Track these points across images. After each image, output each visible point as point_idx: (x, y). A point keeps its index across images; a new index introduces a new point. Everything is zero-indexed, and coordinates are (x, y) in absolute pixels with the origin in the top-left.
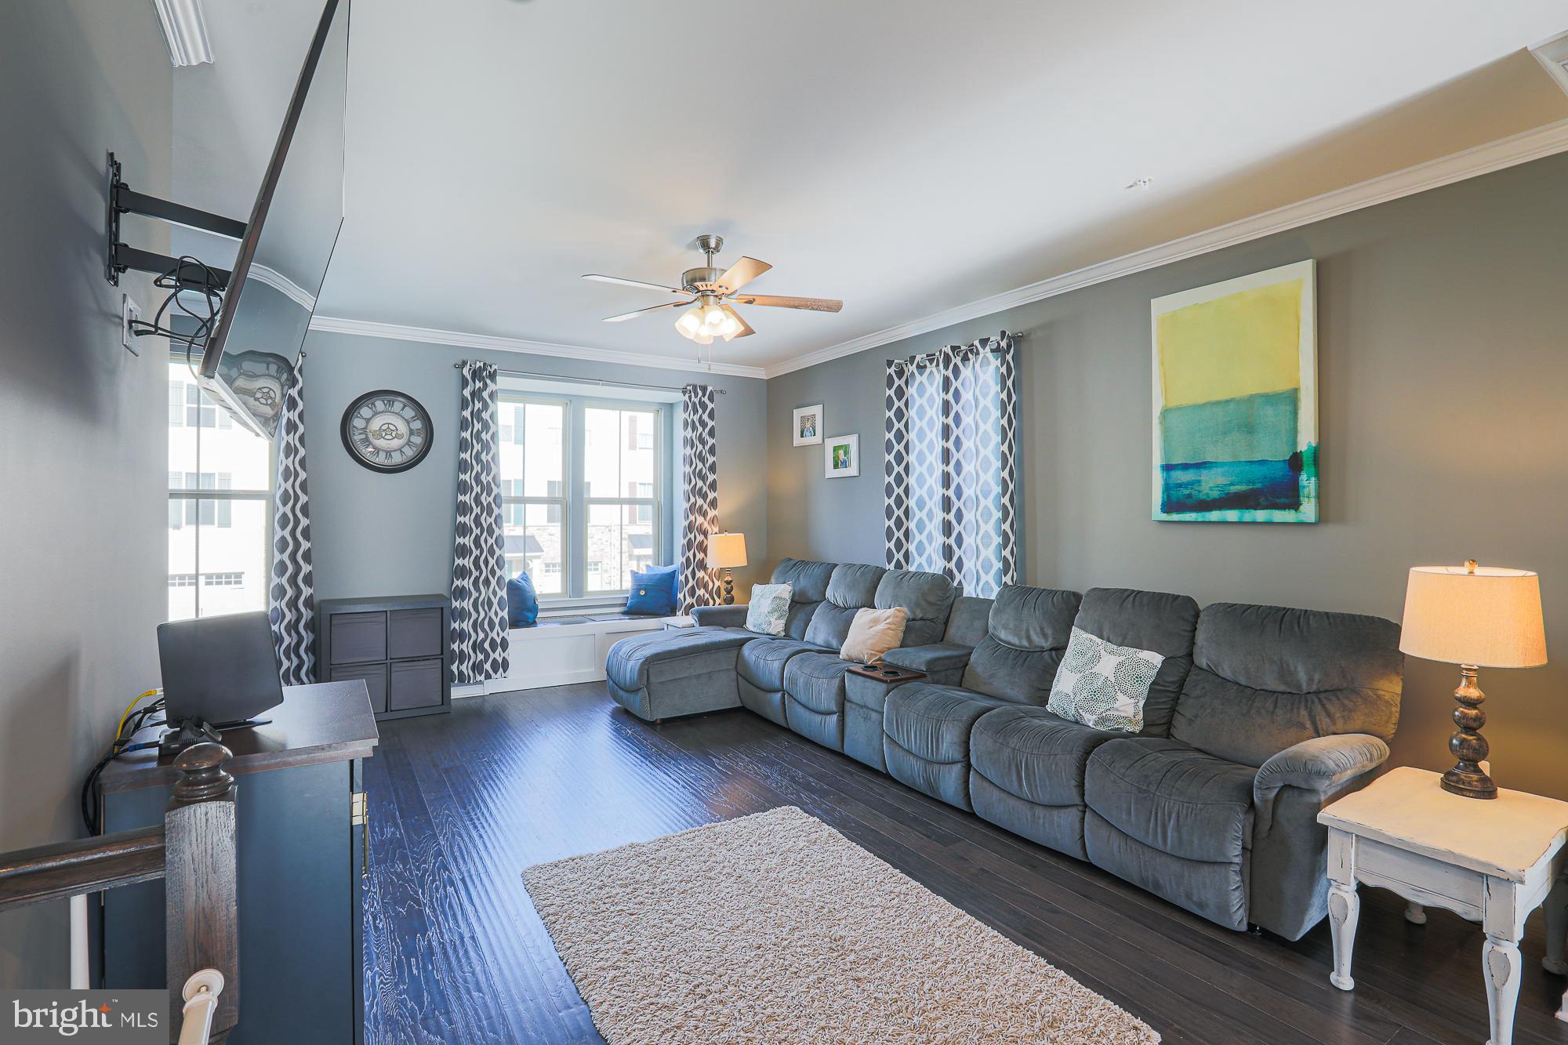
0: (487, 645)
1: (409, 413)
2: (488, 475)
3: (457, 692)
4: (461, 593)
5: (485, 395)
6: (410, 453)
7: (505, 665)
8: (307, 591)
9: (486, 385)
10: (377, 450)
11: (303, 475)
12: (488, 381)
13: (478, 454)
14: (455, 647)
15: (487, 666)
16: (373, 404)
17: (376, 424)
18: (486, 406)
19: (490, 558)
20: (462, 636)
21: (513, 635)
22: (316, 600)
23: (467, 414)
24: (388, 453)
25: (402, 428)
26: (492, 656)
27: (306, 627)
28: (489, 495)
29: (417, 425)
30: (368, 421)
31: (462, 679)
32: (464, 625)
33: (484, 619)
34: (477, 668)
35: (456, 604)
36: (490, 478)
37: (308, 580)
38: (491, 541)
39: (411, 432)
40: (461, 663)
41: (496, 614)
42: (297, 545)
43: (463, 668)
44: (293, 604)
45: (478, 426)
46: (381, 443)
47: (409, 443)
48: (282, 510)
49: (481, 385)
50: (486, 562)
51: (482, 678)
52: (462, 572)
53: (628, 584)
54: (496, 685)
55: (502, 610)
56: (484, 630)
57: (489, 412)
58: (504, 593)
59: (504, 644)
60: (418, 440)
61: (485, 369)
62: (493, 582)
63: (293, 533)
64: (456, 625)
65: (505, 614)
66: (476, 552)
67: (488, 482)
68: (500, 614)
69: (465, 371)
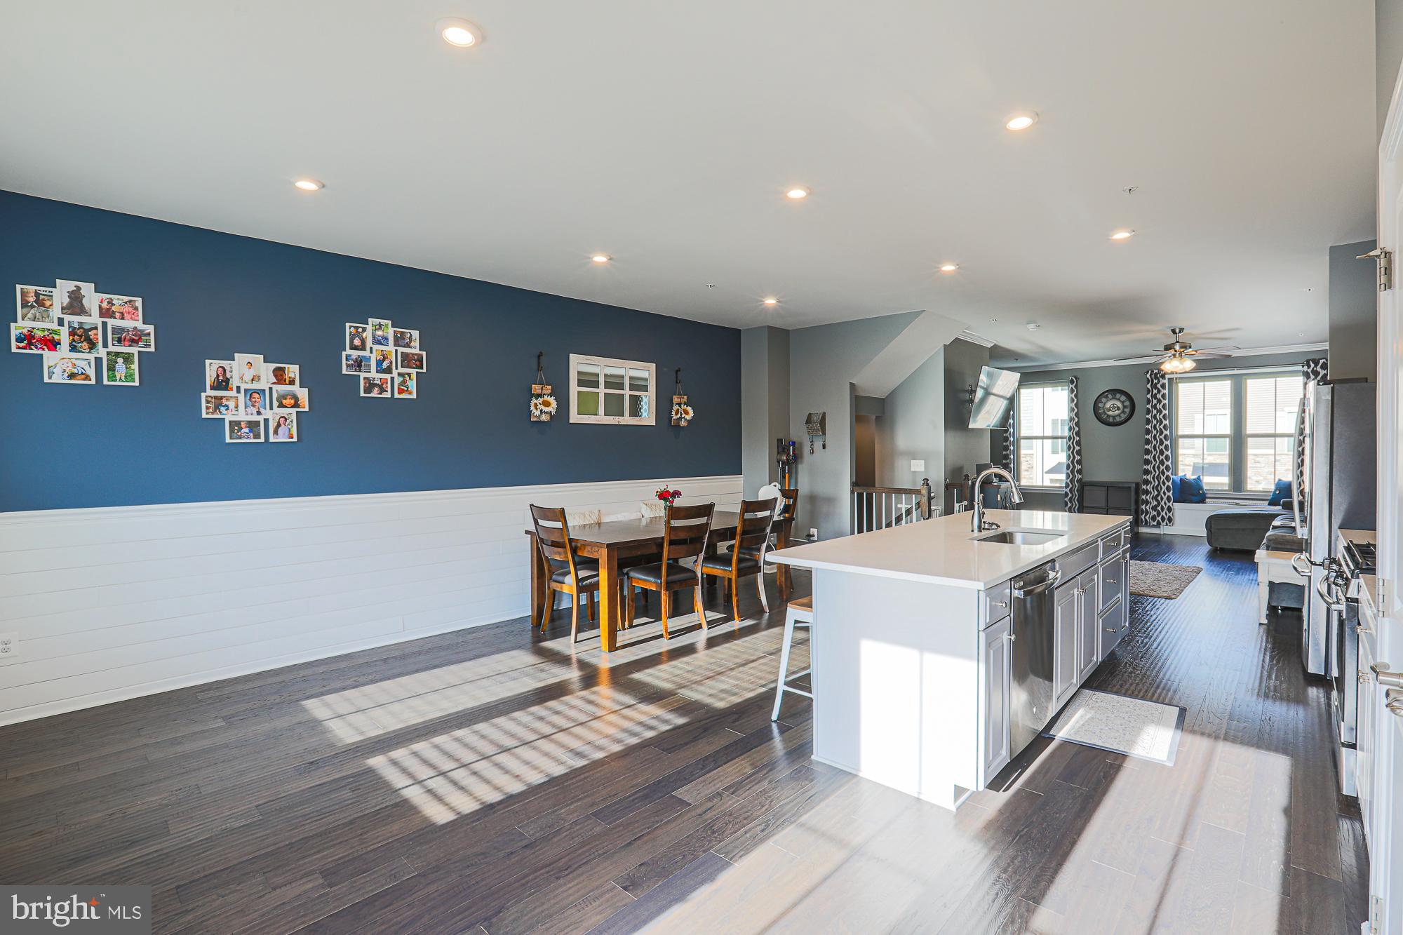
0: (1159, 508)
1: (1123, 398)
2: (1160, 425)
3: (1144, 530)
4: (1147, 482)
5: (1159, 386)
6: (1124, 417)
7: (1170, 520)
8: (1078, 476)
9: (1159, 381)
10: (1109, 416)
11: (1077, 429)
12: (1161, 379)
13: (1155, 415)
14: (1143, 507)
15: (1159, 519)
16: (1107, 396)
17: (1108, 405)
18: (1159, 391)
19: (1161, 466)
20: (1147, 502)
21: (1177, 506)
22: (1084, 480)
23: (1149, 396)
24: (1114, 417)
25: (1120, 405)
26: (1162, 514)
27: (1077, 491)
28: (1161, 434)
29: (1127, 403)
30: (1105, 404)
31: (1147, 524)
32: (1148, 497)
33: (1157, 495)
34: (1154, 518)
35: (1144, 487)
36: (1161, 427)
37: (1080, 472)
38: (1161, 458)
39: (1125, 407)
40: (1146, 515)
41: (1164, 493)
42: (1074, 457)
43: (1147, 518)
44: (1072, 481)
45: (1155, 402)
46: (1110, 413)
47: (1123, 412)
48: (1069, 443)
49: (1156, 381)
50: (1159, 468)
51: (1155, 523)
52: (1147, 472)
53: (1272, 488)
54: (1165, 530)
55: (1169, 492)
56: (1157, 500)
57: (1161, 393)
58: (1170, 484)
59: (1170, 509)
60: (1127, 410)
61: (1159, 373)
62: (1163, 478)
63: (1073, 453)
64: (1144, 497)
65: (1170, 494)
66: (1154, 463)
67: (1160, 429)
68: (1167, 494)
69: (1148, 376)
